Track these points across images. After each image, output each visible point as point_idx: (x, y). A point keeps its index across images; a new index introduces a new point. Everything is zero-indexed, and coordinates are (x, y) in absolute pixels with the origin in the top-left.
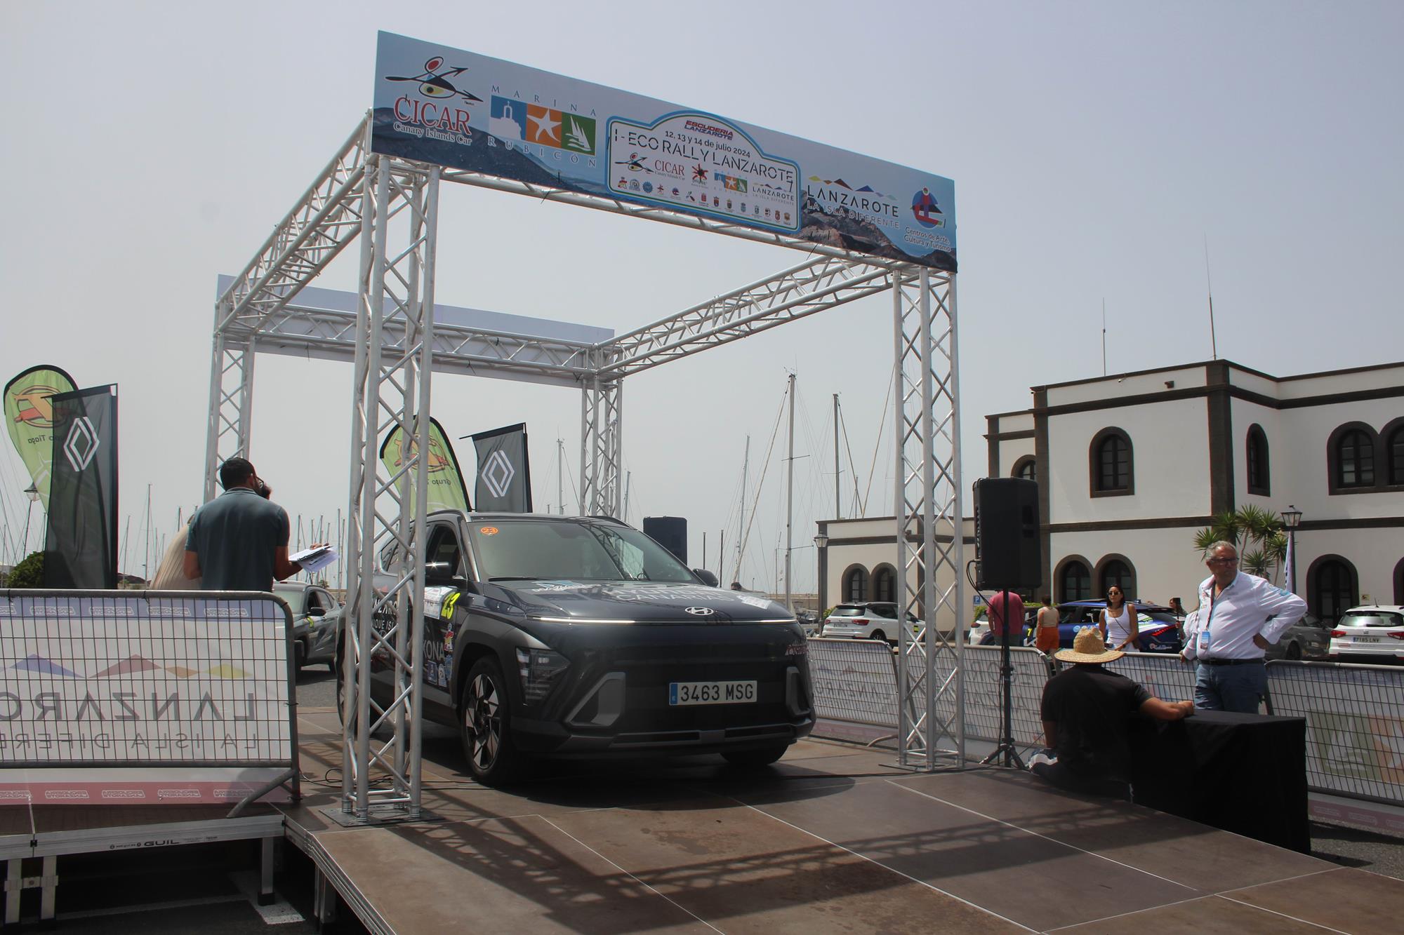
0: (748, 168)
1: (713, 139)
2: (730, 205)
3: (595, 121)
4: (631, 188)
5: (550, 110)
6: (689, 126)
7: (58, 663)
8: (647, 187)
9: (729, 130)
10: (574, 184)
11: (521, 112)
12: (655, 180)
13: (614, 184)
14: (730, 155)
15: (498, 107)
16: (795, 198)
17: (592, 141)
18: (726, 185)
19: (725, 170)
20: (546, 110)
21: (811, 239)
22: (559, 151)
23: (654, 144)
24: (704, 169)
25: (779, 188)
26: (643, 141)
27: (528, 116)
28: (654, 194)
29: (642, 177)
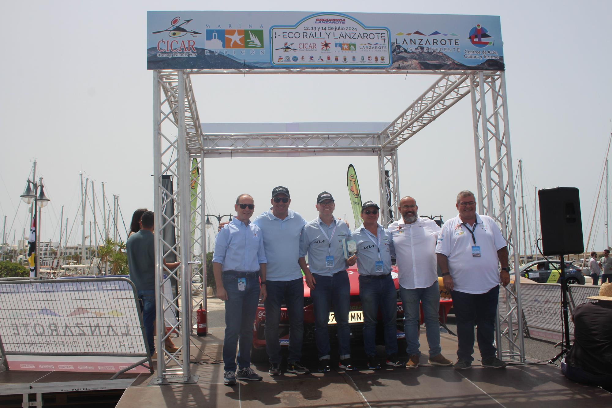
0: (356, 36)
1: (333, 25)
2: (345, 59)
3: (263, 30)
4: (285, 61)
5: (238, 31)
6: (318, 22)
7: (53, 311)
8: (295, 59)
9: (343, 18)
10: (253, 65)
11: (222, 35)
12: (299, 54)
13: (276, 61)
14: (344, 32)
15: (209, 35)
16: (387, 48)
17: (261, 41)
18: (342, 49)
19: (341, 41)
20: (235, 30)
21: (399, 68)
22: (244, 50)
23: (297, 35)
24: (328, 43)
25: (377, 44)
26: (291, 35)
27: (226, 36)
28: (299, 61)
29: (291, 54)
